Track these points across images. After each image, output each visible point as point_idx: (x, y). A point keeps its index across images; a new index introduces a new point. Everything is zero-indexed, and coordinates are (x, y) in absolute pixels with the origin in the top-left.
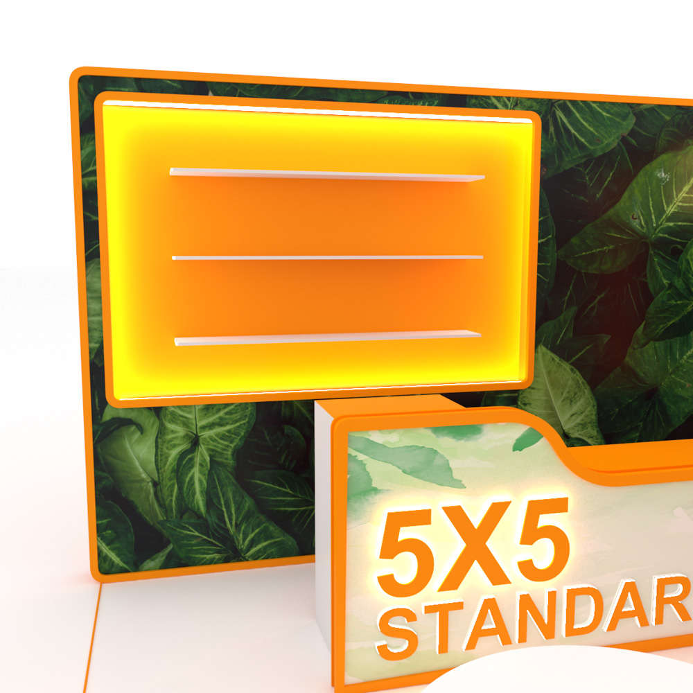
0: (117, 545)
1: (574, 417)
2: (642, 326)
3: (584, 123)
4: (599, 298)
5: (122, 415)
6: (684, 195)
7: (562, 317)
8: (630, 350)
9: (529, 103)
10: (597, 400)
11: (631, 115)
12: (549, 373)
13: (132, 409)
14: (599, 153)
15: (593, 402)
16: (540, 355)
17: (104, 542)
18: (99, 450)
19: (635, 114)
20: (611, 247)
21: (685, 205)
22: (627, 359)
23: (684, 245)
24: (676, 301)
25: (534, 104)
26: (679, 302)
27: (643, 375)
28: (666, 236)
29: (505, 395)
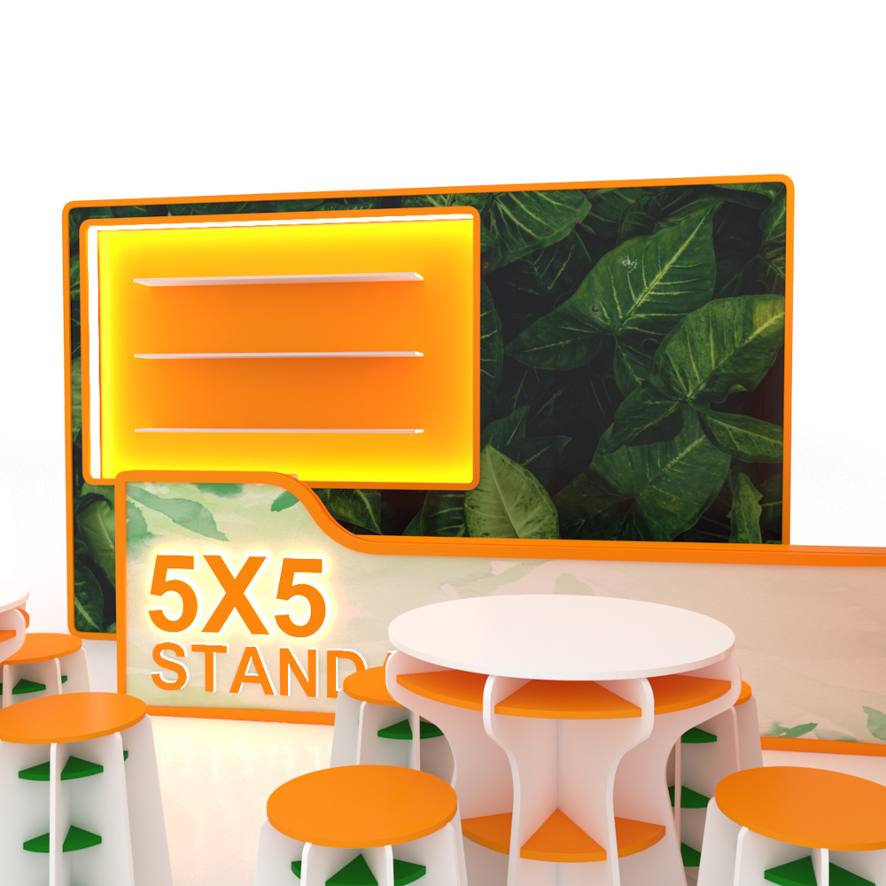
0: (90, 606)
1: (530, 525)
2: (611, 428)
3: (530, 214)
4: (555, 396)
5: (96, 491)
6: (658, 283)
7: (512, 416)
8: (596, 455)
9: (468, 198)
10: (558, 508)
11: (586, 201)
12: (499, 475)
13: (104, 486)
14: (549, 244)
15: (553, 510)
16: (488, 456)
17: (80, 602)
18: (78, 521)
19: (590, 200)
20: (568, 342)
21: (659, 294)
22: (593, 464)
23: (660, 338)
24: (653, 401)
25: (473, 199)
26: (657, 403)
27: (614, 483)
28: (637, 328)
29: (450, 496)
